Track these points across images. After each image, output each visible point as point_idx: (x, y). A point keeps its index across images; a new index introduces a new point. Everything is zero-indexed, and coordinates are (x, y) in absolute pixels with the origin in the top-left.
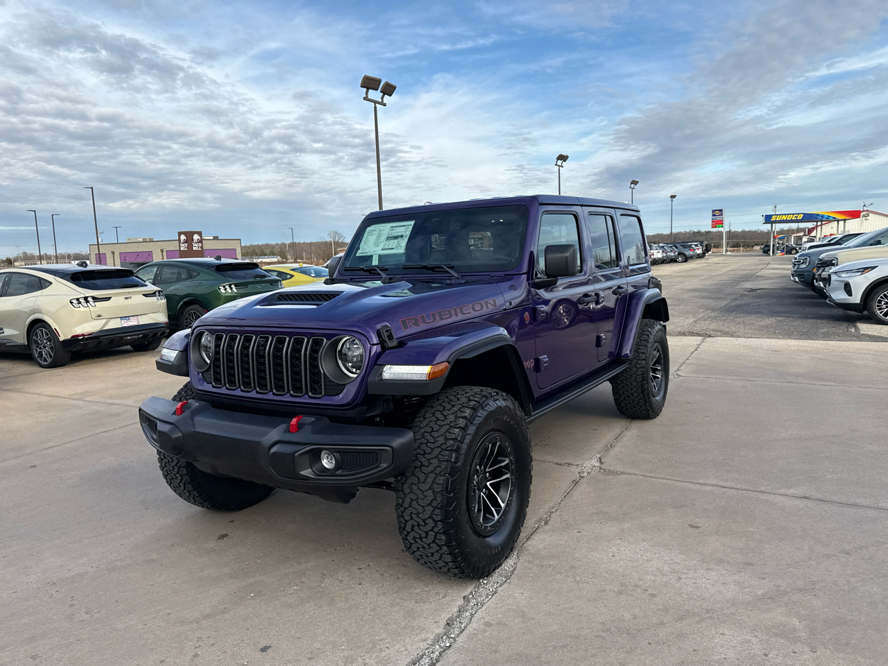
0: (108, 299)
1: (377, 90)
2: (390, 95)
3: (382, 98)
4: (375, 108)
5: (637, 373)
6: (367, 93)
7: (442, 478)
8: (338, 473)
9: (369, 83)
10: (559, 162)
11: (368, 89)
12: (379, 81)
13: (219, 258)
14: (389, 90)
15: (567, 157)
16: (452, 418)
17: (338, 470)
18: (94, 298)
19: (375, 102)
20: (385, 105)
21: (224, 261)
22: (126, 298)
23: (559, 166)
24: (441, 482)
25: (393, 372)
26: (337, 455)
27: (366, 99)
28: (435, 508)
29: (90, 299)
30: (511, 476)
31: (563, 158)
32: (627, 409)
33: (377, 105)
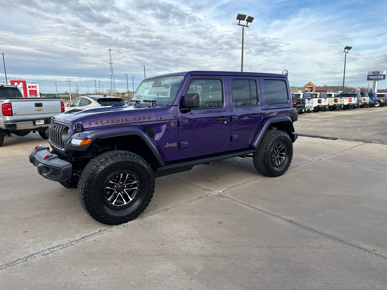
1: (244, 20)
2: (251, 22)
3: (247, 24)
4: (243, 28)
6: (239, 22)
10: (346, 50)
11: (240, 20)
12: (245, 16)
14: (250, 20)
15: (351, 48)
17: (52, 175)
19: (243, 26)
20: (248, 27)
23: (346, 52)
24: (84, 185)
27: (239, 24)
30: (138, 188)
31: (348, 48)
33: (244, 27)
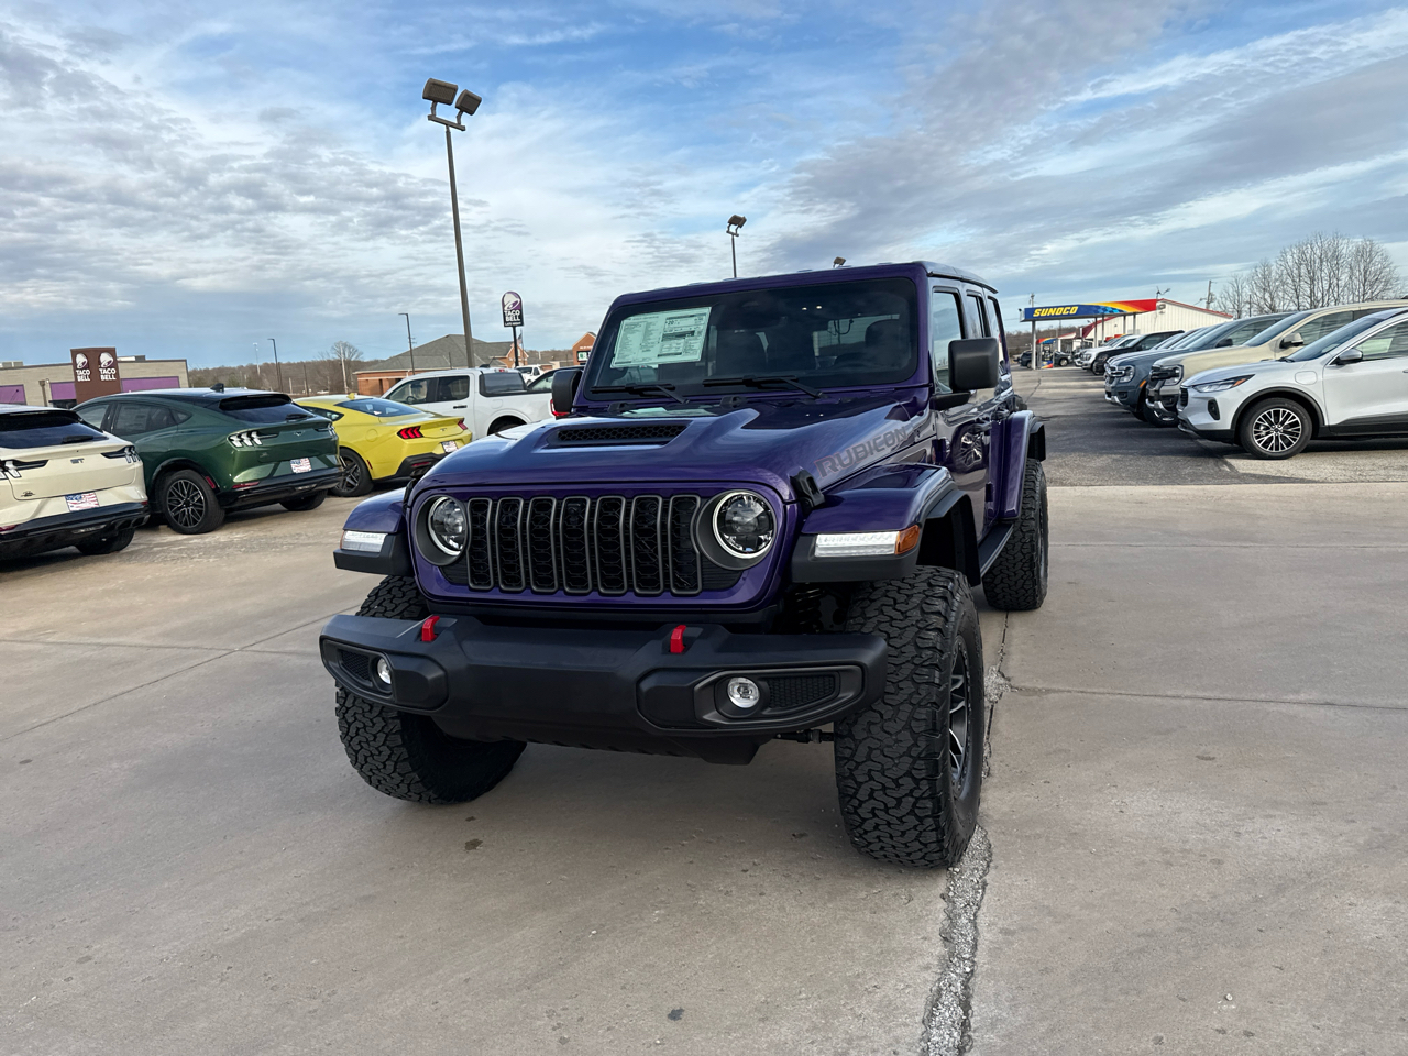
0: (42, 463)
1: (450, 104)
2: (471, 113)
3: (459, 117)
4: (448, 133)
5: (1023, 541)
6: (433, 108)
7: (924, 711)
8: (766, 712)
9: (438, 93)
10: (733, 228)
11: (435, 102)
12: (455, 89)
13: (219, 387)
14: (469, 104)
15: (744, 220)
16: (916, 614)
17: (764, 708)
18: (16, 463)
19: (448, 124)
20: (463, 129)
21: (230, 392)
22: (75, 461)
23: (733, 234)
24: (924, 717)
25: (829, 544)
26: (764, 684)
27: (432, 118)
28: (915, 760)
29: (8, 465)
31: (737, 221)
32: (1004, 597)
33: (451, 128)
